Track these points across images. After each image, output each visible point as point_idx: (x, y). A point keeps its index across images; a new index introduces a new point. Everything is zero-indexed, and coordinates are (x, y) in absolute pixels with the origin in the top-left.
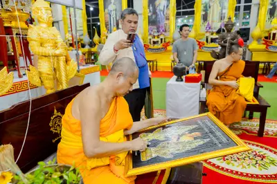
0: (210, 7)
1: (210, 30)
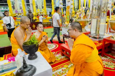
0: (15, 3)
1: (17, 13)
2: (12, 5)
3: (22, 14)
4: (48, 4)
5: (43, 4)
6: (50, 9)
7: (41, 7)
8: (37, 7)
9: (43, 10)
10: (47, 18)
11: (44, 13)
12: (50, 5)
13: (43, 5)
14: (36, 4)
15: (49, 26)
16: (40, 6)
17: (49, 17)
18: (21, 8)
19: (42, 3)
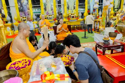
1: (48, 14)
2: (44, 6)
3: (53, 16)
4: (81, 4)
5: (74, 4)
6: (83, 9)
7: (73, 8)
8: (68, 8)
9: (74, 11)
10: (78, 20)
11: (76, 15)
12: (83, 5)
13: (75, 6)
14: (68, 5)
15: (80, 29)
16: (71, 6)
17: (80, 19)
18: (52, 10)
19: (74, 2)
